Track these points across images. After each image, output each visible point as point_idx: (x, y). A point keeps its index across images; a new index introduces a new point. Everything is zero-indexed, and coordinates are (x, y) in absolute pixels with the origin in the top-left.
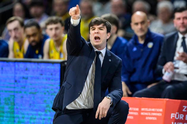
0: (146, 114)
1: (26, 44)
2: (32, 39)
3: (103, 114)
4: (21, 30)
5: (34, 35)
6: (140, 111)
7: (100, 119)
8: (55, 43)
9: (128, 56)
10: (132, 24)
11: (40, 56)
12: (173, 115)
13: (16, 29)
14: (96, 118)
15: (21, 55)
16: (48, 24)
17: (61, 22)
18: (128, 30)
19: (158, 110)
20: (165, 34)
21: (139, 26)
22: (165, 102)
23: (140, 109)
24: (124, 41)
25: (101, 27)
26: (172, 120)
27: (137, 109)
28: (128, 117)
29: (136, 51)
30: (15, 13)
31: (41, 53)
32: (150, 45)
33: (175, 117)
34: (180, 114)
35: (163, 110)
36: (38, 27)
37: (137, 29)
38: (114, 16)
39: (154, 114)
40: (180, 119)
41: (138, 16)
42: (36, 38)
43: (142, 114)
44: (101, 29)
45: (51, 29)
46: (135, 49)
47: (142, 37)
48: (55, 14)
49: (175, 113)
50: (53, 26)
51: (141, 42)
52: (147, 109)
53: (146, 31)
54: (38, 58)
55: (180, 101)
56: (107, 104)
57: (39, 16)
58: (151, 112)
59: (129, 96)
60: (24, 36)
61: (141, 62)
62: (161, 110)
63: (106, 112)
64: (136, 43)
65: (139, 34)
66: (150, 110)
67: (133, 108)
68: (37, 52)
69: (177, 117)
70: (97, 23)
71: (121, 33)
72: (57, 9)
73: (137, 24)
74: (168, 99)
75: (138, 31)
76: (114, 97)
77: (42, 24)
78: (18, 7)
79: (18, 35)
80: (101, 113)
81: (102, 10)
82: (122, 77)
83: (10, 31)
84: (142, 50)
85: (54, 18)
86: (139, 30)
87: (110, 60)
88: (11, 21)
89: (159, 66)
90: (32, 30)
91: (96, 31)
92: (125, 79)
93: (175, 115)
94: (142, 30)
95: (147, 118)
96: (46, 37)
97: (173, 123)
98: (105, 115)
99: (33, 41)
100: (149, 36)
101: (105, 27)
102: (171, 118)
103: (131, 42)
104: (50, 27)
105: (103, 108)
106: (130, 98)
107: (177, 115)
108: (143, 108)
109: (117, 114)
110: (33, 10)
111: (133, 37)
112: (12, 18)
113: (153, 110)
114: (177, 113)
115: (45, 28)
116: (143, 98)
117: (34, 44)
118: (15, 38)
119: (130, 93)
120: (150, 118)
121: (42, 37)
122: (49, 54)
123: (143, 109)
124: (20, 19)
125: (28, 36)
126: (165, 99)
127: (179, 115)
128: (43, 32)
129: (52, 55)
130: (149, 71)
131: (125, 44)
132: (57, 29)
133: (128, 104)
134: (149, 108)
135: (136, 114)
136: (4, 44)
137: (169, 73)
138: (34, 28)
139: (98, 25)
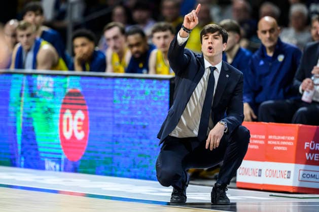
0: (274, 143)
1: (128, 56)
2: (135, 49)
3: (215, 143)
4: (122, 38)
5: (137, 44)
6: (266, 140)
7: (211, 149)
8: (164, 55)
9: (253, 71)
10: (259, 32)
11: (145, 71)
12: (307, 144)
13: (115, 38)
14: (207, 148)
15: (122, 69)
16: (154, 31)
17: (170, 29)
18: (254, 39)
19: (289, 138)
20: (298, 44)
21: (268, 35)
22: (297, 129)
23: (267, 137)
24: (248, 53)
25: (216, 35)
26: (306, 151)
27: (263, 137)
28: (250, 146)
29: (263, 66)
30: (115, 18)
31: (146, 67)
32: (281, 58)
33: (309, 147)
34: (316, 143)
35: (295, 138)
36: (143, 35)
37: (264, 38)
38: (235, 22)
39: (284, 143)
40: (316, 149)
41: (267, 22)
42: (140, 49)
43: (269, 142)
44: (216, 38)
45: (159, 38)
46: (262, 63)
47: (270, 48)
48: (163, 19)
49: (310, 142)
50: (161, 34)
51: (270, 54)
52: (275, 137)
53: (276, 40)
54: (141, 73)
55: (315, 126)
56: (219, 131)
57: (144, 22)
58: (281, 140)
59: (253, 120)
60: (125, 45)
61: (270, 79)
62: (293, 138)
63: (218, 141)
64: (263, 55)
65: (267, 45)
66: (279, 138)
67: (258, 136)
68: (141, 65)
69: (312, 147)
70: (212, 30)
71: (244, 44)
72: (166, 12)
73: (264, 32)
74: (301, 125)
75: (266, 41)
76: (230, 122)
77: (148, 31)
78: (118, 10)
79: (118, 45)
80: (212, 142)
81: (222, 15)
82: (245, 97)
83: (108, 40)
84: (270, 64)
85: (162, 24)
86: (267, 39)
87: (227, 76)
88: (110, 28)
89: (296, 82)
90: (136, 39)
91: (210, 40)
92: (249, 100)
93: (309, 145)
94: (270, 39)
95: (275, 148)
96: (152, 47)
97: (307, 154)
98: (218, 145)
99: (137, 52)
100: (279, 47)
101: (221, 35)
102: (305, 148)
103: (256, 54)
104: (157, 35)
105: (214, 136)
106: (255, 122)
107: (312, 144)
108: (270, 135)
109: (234, 143)
110: (137, 15)
111: (260, 48)
112: (111, 24)
113: (283, 138)
114: (312, 142)
115: (151, 36)
116: (270, 123)
117: (137, 56)
118: (115, 48)
119: (255, 117)
120: (279, 148)
121: (148, 48)
122: (156, 68)
123: (270, 137)
124: (121, 25)
125: (131, 46)
126: (298, 125)
127: (314, 144)
128: (149, 42)
129: (159, 69)
130: (279, 91)
131: (250, 57)
132: (165, 37)
133: (249, 131)
134: (277, 135)
135: (262, 142)
136: (101, 56)
137: (308, 92)
138: (138, 36)
139: (213, 33)
